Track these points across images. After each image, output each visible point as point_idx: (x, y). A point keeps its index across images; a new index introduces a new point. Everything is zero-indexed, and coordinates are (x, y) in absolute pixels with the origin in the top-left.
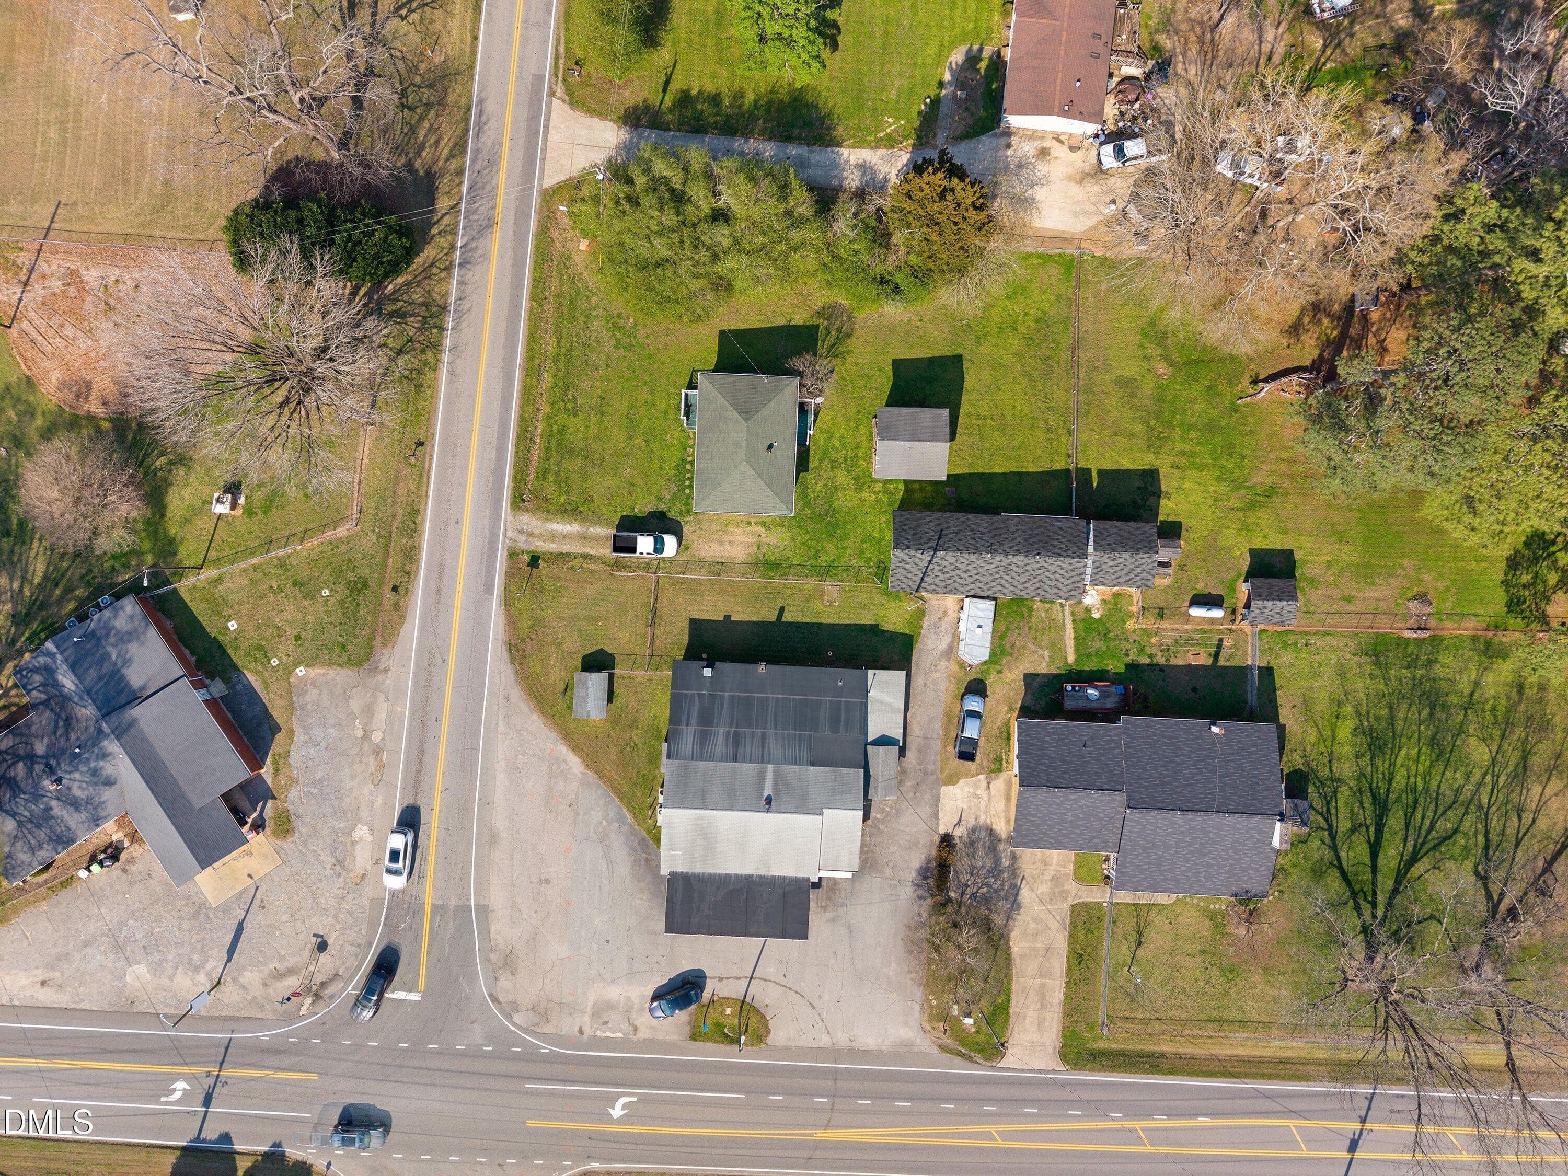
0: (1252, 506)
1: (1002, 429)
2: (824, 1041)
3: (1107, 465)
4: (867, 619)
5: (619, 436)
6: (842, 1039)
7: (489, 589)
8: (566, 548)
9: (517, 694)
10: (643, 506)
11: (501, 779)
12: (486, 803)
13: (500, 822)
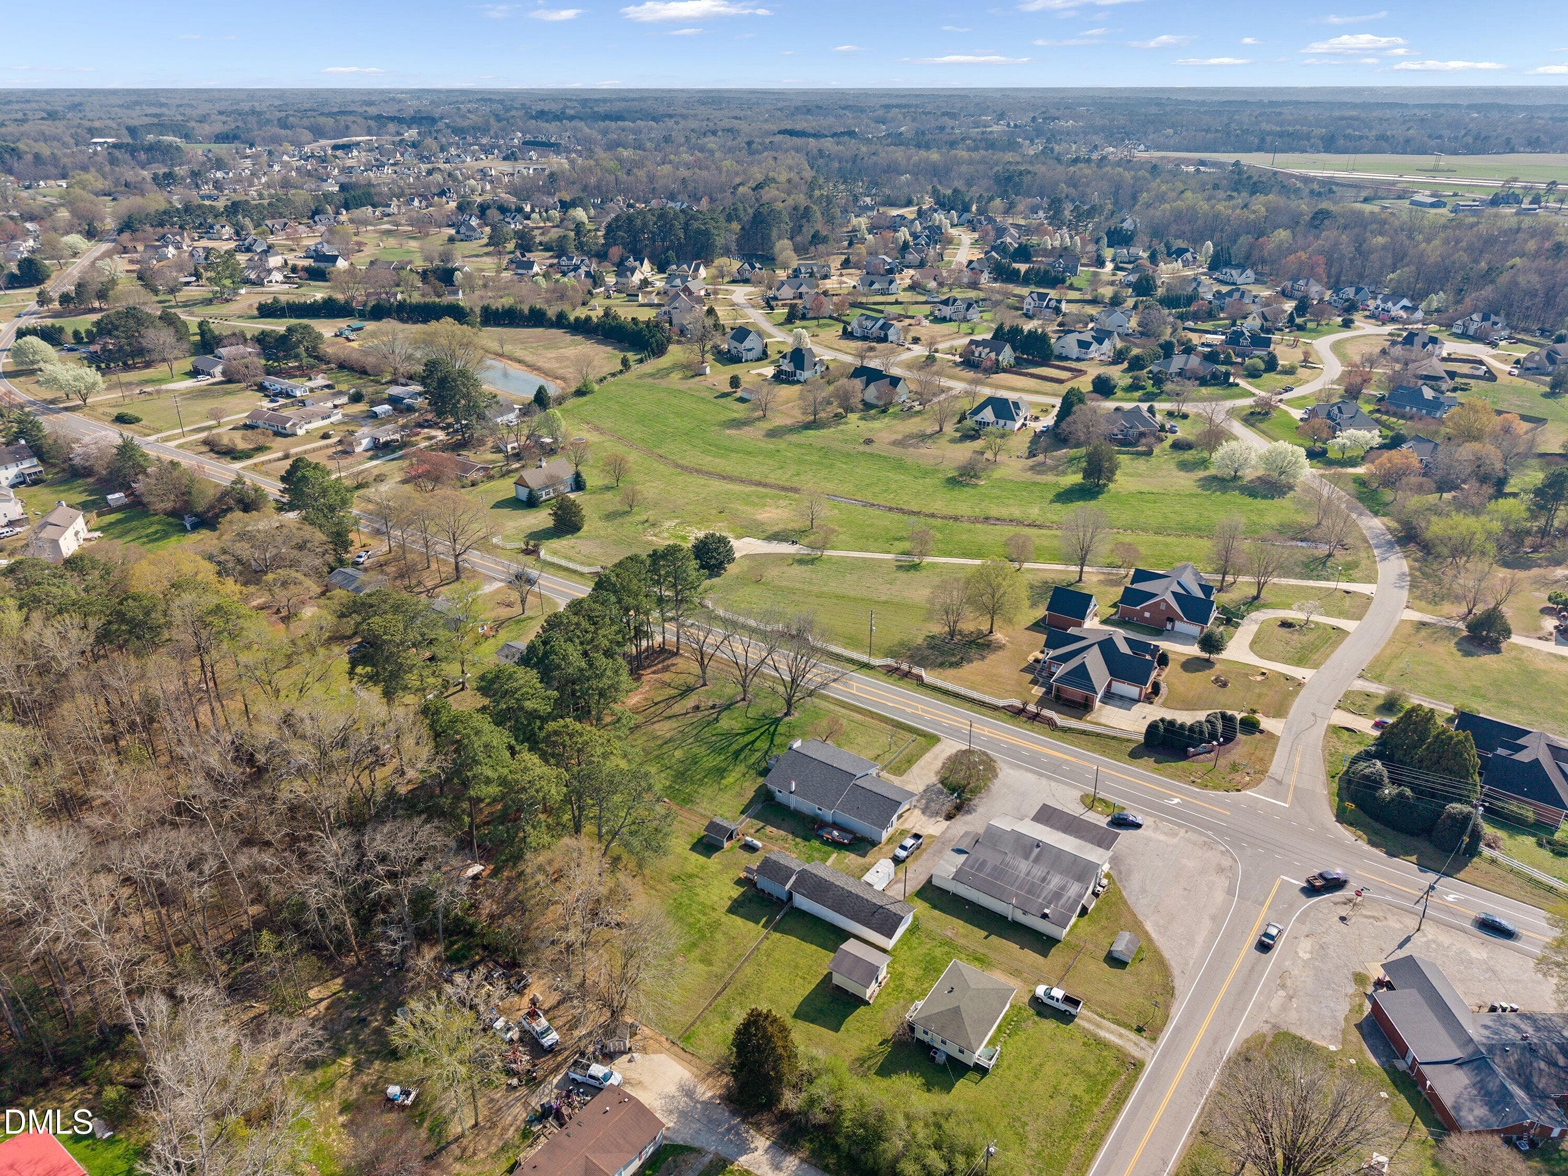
0: (691, 876)
1: (796, 967)
2: (1053, 784)
3: (751, 925)
4: (937, 913)
5: (1049, 1069)
6: (1044, 781)
7: (1177, 1029)
8: (1114, 1027)
9: (1176, 971)
10: (1049, 1025)
11: (1200, 939)
12: (1213, 934)
13: (1207, 924)
